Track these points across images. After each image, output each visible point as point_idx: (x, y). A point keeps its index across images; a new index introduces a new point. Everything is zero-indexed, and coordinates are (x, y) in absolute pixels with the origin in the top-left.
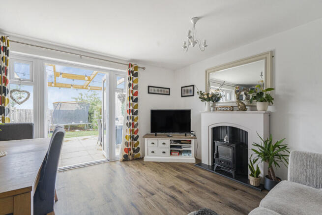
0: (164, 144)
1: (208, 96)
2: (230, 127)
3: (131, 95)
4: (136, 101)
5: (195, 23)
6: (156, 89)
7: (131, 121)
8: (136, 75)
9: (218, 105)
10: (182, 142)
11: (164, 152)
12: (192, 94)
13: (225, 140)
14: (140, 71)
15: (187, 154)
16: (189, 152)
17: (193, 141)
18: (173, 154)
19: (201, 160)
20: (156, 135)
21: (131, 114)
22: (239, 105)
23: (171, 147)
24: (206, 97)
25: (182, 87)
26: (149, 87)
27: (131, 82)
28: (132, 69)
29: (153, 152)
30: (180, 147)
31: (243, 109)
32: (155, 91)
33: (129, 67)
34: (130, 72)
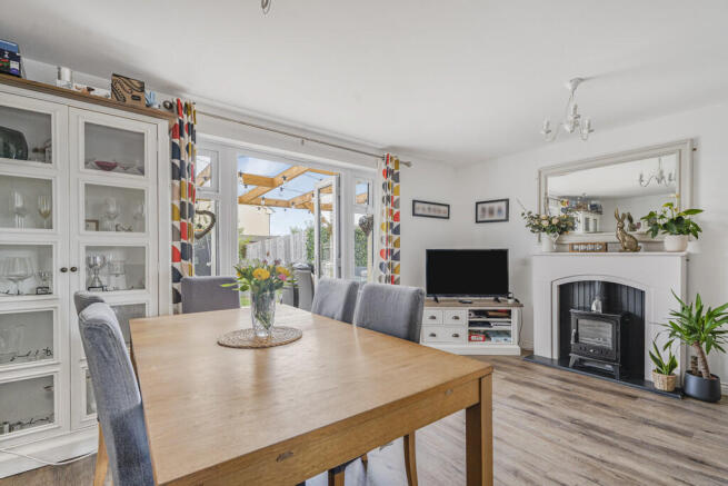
0: (457, 318)
1: (550, 222)
2: (603, 282)
3: (390, 220)
4: (397, 231)
5: (574, 89)
6: (426, 206)
7: (389, 273)
8: (396, 178)
10: (490, 314)
11: (457, 336)
12: (504, 217)
13: (594, 308)
14: (402, 170)
15: (501, 339)
16: (507, 333)
17: (515, 312)
18: (473, 338)
19: (532, 352)
20: (436, 300)
21: (389, 258)
22: (624, 240)
23: (471, 324)
24: (545, 224)
25: (477, 204)
26: (414, 202)
27: (389, 193)
28: (391, 166)
29: (434, 335)
30: (488, 324)
31: (633, 247)
32: (424, 209)
33: (387, 163)
34: (387, 173)
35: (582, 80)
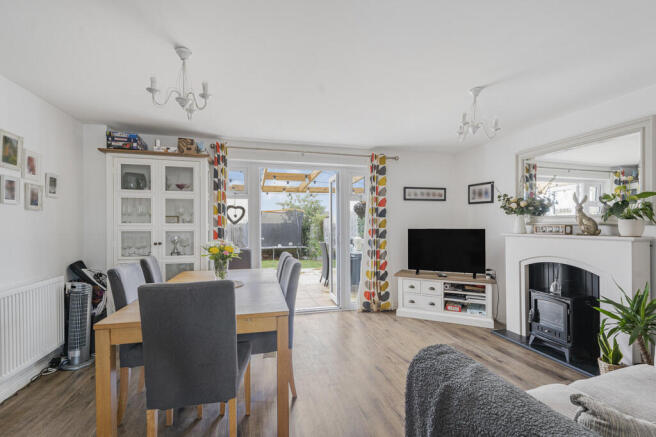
0: (433, 289)
1: (518, 205)
2: (563, 265)
3: (375, 205)
4: (383, 214)
5: (476, 96)
6: (418, 191)
7: (374, 248)
8: (382, 171)
9: (542, 221)
10: (467, 288)
11: (433, 304)
12: (490, 199)
13: (552, 289)
14: (389, 164)
15: (476, 312)
16: (482, 307)
17: (489, 288)
18: (449, 308)
19: (505, 325)
20: (417, 273)
21: (375, 236)
22: (581, 223)
23: (446, 295)
24: (514, 206)
25: (469, 186)
26: (405, 188)
27: (374, 184)
28: (376, 162)
29: (413, 302)
30: (464, 297)
32: (416, 195)
33: (372, 161)
34: (373, 168)
35: (482, 88)
